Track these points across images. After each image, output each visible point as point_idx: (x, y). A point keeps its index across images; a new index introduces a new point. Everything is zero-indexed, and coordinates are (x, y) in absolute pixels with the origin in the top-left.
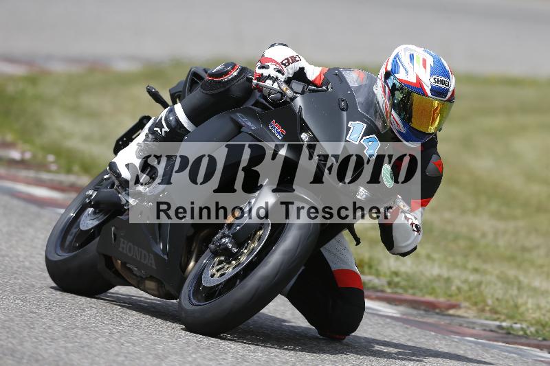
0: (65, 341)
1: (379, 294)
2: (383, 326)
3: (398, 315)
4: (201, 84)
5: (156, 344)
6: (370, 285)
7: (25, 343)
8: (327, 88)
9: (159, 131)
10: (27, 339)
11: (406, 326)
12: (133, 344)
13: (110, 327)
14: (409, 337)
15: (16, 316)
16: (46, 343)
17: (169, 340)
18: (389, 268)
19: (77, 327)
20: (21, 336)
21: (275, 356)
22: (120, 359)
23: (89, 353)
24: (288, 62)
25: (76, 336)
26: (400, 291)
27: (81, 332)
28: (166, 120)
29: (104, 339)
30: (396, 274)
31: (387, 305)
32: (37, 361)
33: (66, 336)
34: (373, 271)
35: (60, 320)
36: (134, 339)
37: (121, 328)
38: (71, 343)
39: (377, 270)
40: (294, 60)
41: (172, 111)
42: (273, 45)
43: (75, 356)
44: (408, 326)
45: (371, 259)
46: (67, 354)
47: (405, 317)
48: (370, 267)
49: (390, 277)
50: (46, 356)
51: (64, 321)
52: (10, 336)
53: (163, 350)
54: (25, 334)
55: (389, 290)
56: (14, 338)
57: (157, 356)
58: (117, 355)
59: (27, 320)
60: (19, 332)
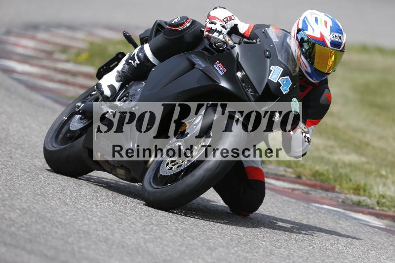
0: (144, 234)
1: (370, 210)
2: (372, 234)
3: (384, 227)
4: (163, 32)
5: (209, 239)
6: (364, 204)
7: (115, 234)
8: (256, 41)
9: (133, 63)
10: (117, 230)
11: (388, 234)
12: (193, 238)
13: (177, 225)
14: (390, 243)
15: (109, 214)
16: (130, 235)
17: (219, 237)
18: (379, 192)
19: (152, 224)
20: (112, 229)
21: (294, 252)
22: (183, 249)
23: (161, 243)
24: (227, 20)
25: (151, 231)
26: (386, 209)
27: (155, 228)
28: (137, 55)
29: (172, 234)
30: (383, 197)
31: (376, 219)
32: (123, 247)
33: (144, 230)
34: (367, 193)
35: (141, 218)
36: (193, 234)
37: (183, 226)
38: (148, 235)
39: (369, 193)
40: (231, 19)
41: (142, 50)
42: (216, 8)
43: (150, 245)
44: (391, 235)
45: (365, 185)
46: (145, 243)
47: (388, 228)
48: (365, 191)
49: (380, 198)
50: (130, 243)
51: (143, 219)
52: (104, 228)
53: (214, 244)
54: (115, 227)
55: (378, 208)
56: (108, 229)
57: (209, 248)
58: (181, 245)
59: (117, 217)
60: (111, 225)
